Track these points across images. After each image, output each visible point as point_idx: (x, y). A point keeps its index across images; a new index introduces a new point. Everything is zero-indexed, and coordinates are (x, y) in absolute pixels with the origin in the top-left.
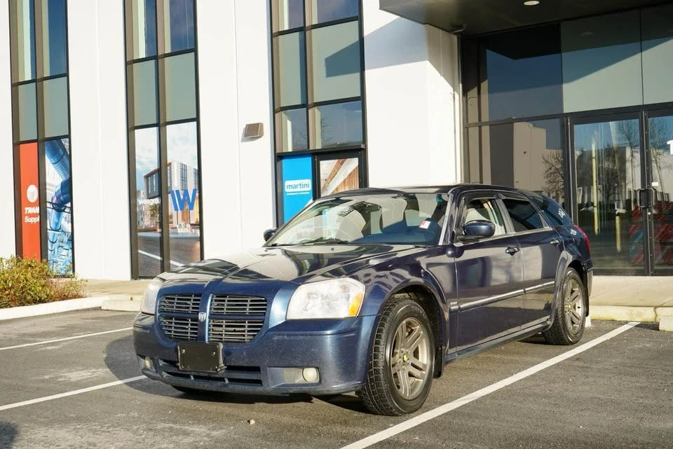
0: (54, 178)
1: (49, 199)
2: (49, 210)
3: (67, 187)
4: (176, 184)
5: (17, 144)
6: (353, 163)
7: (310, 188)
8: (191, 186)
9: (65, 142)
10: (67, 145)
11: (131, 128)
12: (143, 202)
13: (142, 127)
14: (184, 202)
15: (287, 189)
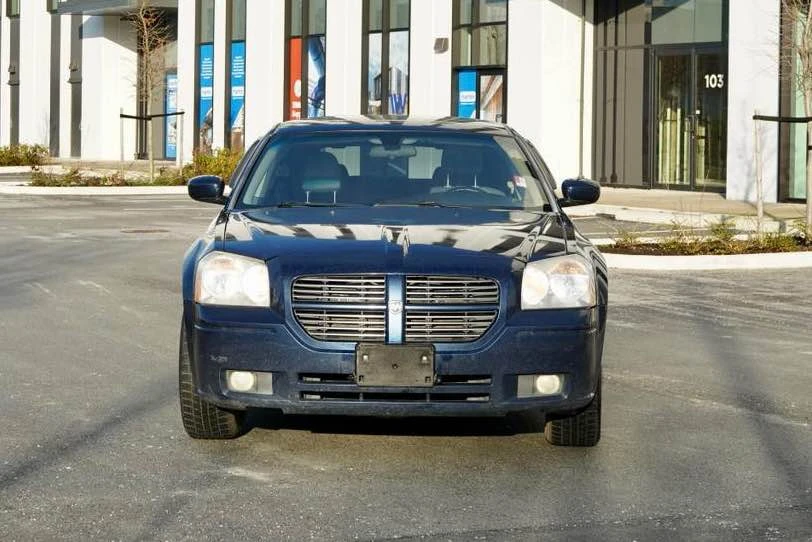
0: (314, 75)
1: (309, 95)
2: (310, 106)
3: (322, 83)
4: (394, 89)
5: (288, 39)
6: (499, 80)
7: (474, 100)
8: (403, 92)
9: (322, 39)
10: (323, 42)
11: (366, 32)
12: (372, 103)
13: (375, 31)
14: (399, 105)
15: (461, 99)
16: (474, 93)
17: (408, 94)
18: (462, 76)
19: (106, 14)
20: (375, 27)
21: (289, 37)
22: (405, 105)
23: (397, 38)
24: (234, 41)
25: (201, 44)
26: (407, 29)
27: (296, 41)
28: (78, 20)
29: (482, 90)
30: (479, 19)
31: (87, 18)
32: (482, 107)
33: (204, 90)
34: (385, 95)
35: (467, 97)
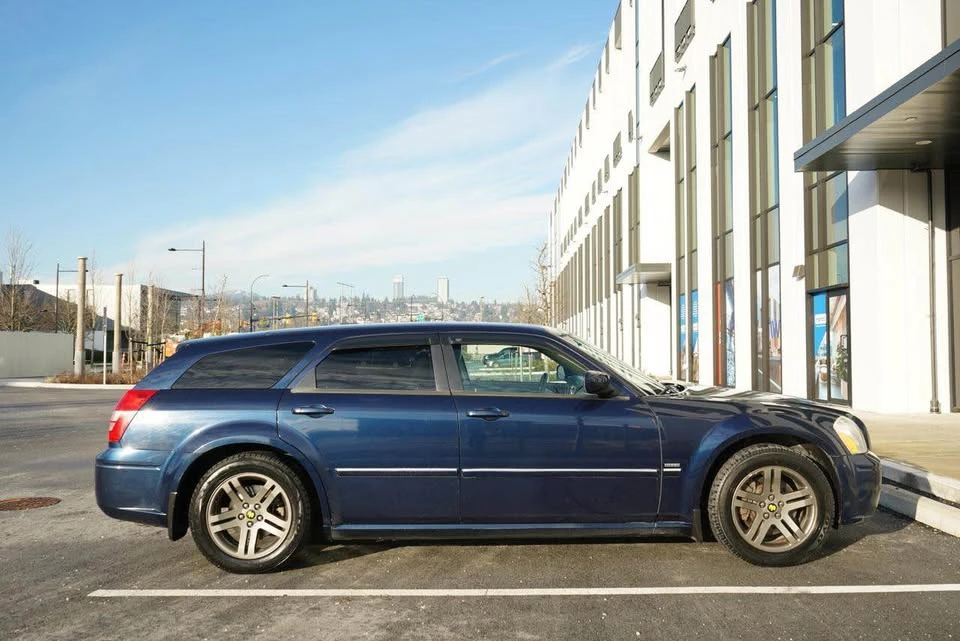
0: (728, 310)
2: (728, 335)
4: (772, 316)
5: (716, 285)
6: (844, 299)
8: (778, 319)
9: (732, 282)
11: (754, 270)
12: (760, 330)
13: (759, 269)
14: (775, 330)
15: (816, 322)
16: (824, 315)
17: (781, 322)
18: (816, 298)
19: (649, 282)
20: (759, 265)
21: (715, 283)
22: (778, 332)
23: (773, 271)
24: (693, 291)
25: (680, 295)
26: (779, 263)
27: (719, 286)
28: (639, 287)
29: (831, 311)
30: (826, 242)
31: (642, 286)
32: (832, 327)
33: (682, 327)
34: (766, 322)
35: (820, 319)
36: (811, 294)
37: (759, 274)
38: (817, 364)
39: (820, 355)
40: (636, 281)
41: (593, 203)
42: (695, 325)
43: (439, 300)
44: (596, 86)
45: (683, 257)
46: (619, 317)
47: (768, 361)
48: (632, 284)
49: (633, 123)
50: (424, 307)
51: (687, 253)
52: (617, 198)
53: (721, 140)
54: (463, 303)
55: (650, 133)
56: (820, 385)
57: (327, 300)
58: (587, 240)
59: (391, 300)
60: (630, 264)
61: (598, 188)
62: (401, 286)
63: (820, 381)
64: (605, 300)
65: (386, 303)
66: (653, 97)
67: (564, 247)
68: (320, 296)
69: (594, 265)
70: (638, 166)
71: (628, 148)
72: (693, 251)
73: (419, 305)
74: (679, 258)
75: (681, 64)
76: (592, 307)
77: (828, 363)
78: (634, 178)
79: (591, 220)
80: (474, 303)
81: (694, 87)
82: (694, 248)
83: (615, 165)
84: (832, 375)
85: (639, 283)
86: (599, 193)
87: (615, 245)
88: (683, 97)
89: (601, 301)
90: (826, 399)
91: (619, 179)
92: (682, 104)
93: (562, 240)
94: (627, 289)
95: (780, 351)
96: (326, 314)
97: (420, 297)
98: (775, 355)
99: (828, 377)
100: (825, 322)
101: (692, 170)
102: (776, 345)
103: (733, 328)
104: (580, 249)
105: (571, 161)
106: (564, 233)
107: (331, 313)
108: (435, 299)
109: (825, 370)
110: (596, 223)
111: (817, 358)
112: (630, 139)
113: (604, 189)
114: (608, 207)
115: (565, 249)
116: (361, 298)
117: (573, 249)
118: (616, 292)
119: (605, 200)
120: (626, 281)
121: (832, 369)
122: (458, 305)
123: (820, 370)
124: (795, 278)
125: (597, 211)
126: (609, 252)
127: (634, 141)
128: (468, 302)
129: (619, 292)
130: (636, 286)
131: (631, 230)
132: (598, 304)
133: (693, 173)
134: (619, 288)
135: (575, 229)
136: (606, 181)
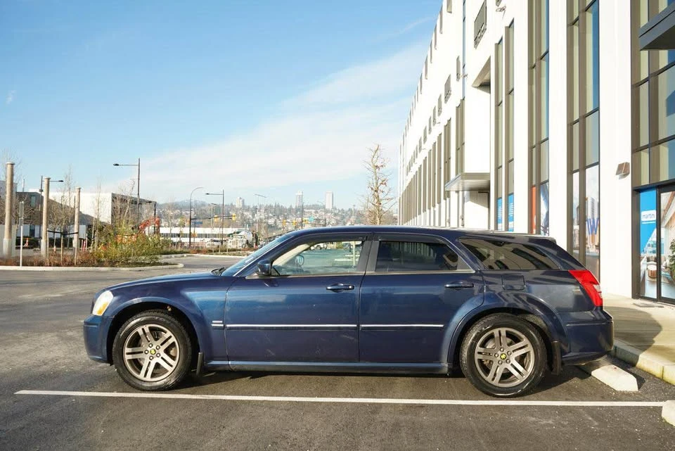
0: (544, 210)
1: (541, 224)
4: (589, 214)
8: (596, 216)
9: (547, 184)
11: (570, 172)
12: (576, 227)
13: (576, 171)
14: (593, 228)
15: (643, 219)
16: (654, 212)
17: (599, 218)
18: (643, 195)
19: (471, 190)
20: (576, 166)
21: (531, 187)
22: (597, 227)
23: (591, 173)
24: (509, 194)
25: (497, 198)
26: (598, 163)
27: (534, 189)
28: (463, 194)
29: (663, 207)
30: (658, 137)
31: (465, 192)
32: (663, 225)
33: (499, 225)
34: (583, 220)
35: (648, 216)
36: (637, 191)
37: (576, 176)
38: (643, 262)
39: (648, 251)
40: (461, 189)
41: (430, 133)
42: (510, 223)
43: (327, 207)
44: (432, 45)
45: (501, 167)
46: (448, 218)
47: (585, 255)
48: (458, 192)
49: (460, 66)
50: (316, 212)
51: (504, 163)
52: (447, 127)
53: (538, 60)
54: (343, 210)
55: (474, 71)
56: (647, 283)
57: (252, 207)
58: (425, 161)
59: (294, 207)
60: (457, 174)
61: (433, 121)
62: (301, 198)
63: (647, 278)
64: (437, 205)
65: (290, 209)
66: (477, 41)
67: (409, 169)
68: (247, 204)
69: (430, 179)
70: (463, 99)
71: (456, 86)
72: (510, 161)
73: (313, 211)
74: (498, 168)
75: (501, 6)
76: (428, 211)
77: (658, 260)
78: (460, 109)
79: (428, 146)
80: (350, 210)
81: (513, 22)
82: (511, 158)
83: (446, 101)
84: (663, 273)
85: (463, 191)
86: (434, 125)
87: (445, 162)
88: (503, 33)
89: (434, 206)
90: (655, 296)
91: (449, 111)
92: (502, 39)
93: (408, 164)
94: (453, 195)
95: (598, 247)
96: (251, 216)
97: (313, 206)
98: (591, 250)
99: (657, 276)
100: (655, 219)
101: (510, 92)
102: (593, 241)
103: (547, 225)
104: (420, 169)
105: (413, 105)
106: (409, 158)
107: (253, 215)
108: (324, 207)
109: (653, 268)
110: (432, 148)
111: (642, 255)
112: (458, 78)
113: (437, 121)
114: (441, 134)
115: (410, 169)
116: (274, 205)
117: (415, 168)
118: (445, 199)
119: (438, 129)
120: (453, 188)
121: (662, 267)
122: (339, 211)
123: (648, 267)
124: (618, 176)
125: (432, 138)
126: (440, 168)
127: (461, 79)
128: (346, 209)
129: (448, 199)
130: (461, 193)
131: (457, 149)
132: (432, 208)
133: (511, 96)
134: (447, 194)
135: (417, 154)
136: (439, 115)
